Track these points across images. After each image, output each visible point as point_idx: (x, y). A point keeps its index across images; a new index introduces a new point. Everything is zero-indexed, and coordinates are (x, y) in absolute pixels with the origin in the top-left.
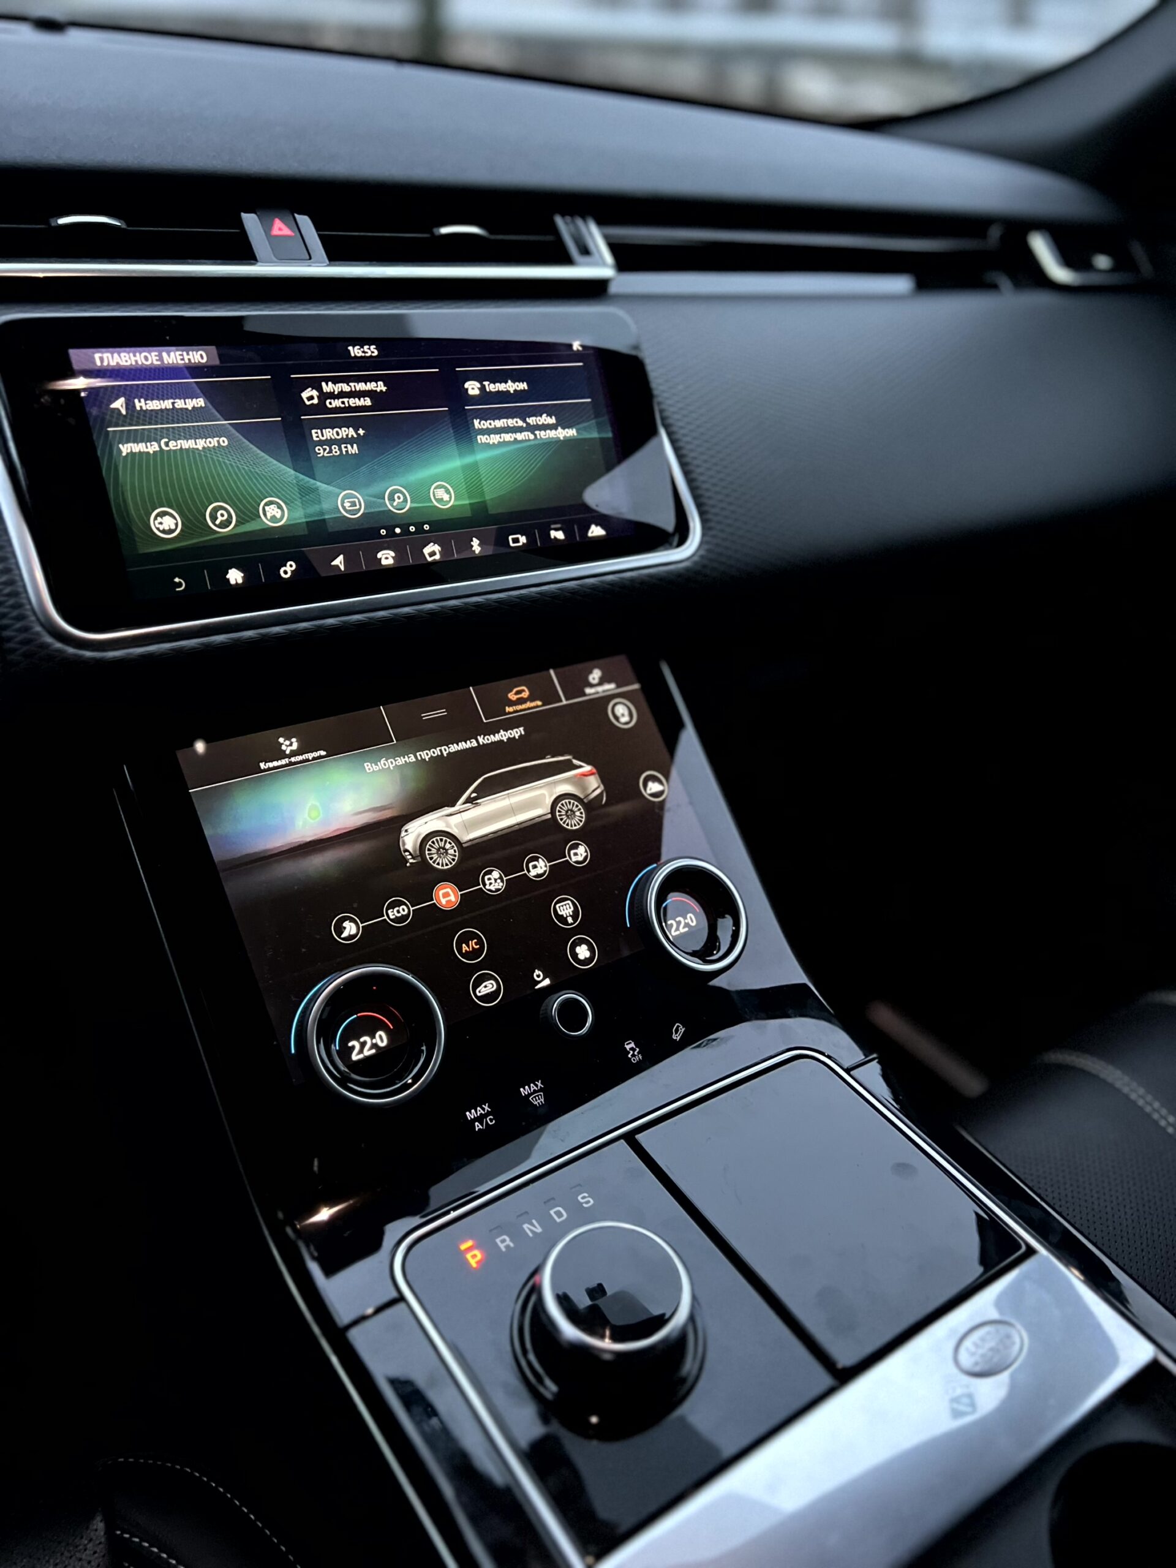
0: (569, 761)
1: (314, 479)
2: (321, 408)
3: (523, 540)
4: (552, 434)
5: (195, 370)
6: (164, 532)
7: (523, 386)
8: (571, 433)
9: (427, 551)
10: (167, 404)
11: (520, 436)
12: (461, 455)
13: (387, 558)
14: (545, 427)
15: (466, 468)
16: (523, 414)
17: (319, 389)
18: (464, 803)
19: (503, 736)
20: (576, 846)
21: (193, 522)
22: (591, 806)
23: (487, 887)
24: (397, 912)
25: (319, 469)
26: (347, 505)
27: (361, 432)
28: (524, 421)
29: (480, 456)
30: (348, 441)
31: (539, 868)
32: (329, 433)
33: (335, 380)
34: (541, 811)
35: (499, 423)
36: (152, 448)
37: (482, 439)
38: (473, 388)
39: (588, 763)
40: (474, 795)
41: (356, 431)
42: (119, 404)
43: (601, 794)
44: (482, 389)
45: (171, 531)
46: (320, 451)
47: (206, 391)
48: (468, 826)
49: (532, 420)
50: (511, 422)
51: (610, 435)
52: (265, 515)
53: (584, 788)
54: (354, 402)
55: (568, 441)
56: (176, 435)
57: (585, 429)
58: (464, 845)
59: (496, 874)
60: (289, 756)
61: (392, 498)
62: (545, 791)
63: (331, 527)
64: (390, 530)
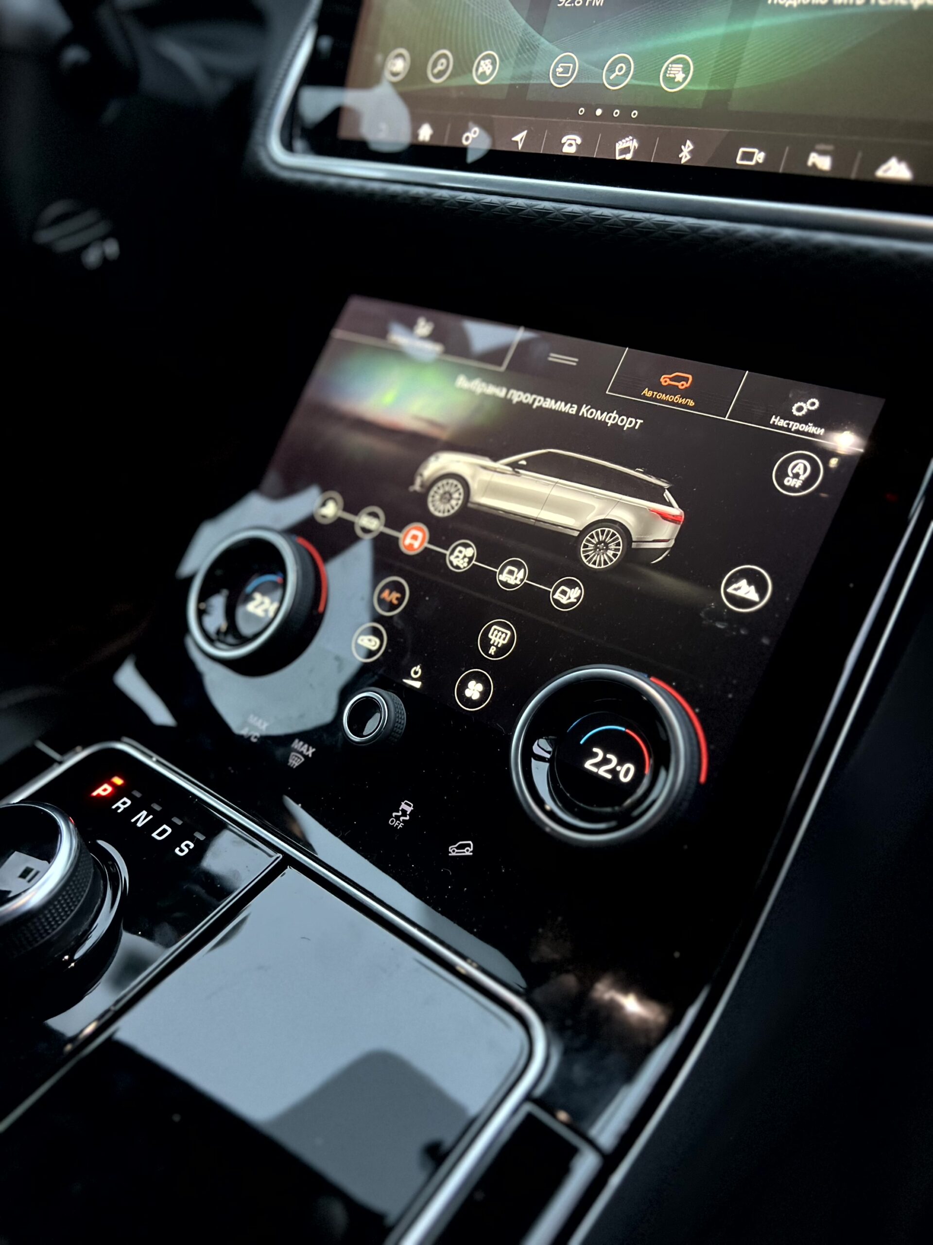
0: (662, 489)
3: (760, 157)
6: (392, 74)
9: (620, 146)
13: (570, 145)
15: (729, 38)
18: (508, 465)
19: (612, 418)
20: (572, 585)
21: (417, 68)
22: (634, 555)
23: (452, 558)
24: (368, 523)
25: (549, 24)
26: (559, 70)
29: (759, 23)
31: (514, 577)
34: (573, 523)
39: (680, 507)
40: (524, 463)
43: (665, 550)
45: (398, 74)
48: (489, 489)
52: (477, 70)
53: (646, 531)
58: (470, 505)
59: (471, 551)
61: (611, 70)
62: (597, 505)
63: (531, 96)
64: (591, 110)
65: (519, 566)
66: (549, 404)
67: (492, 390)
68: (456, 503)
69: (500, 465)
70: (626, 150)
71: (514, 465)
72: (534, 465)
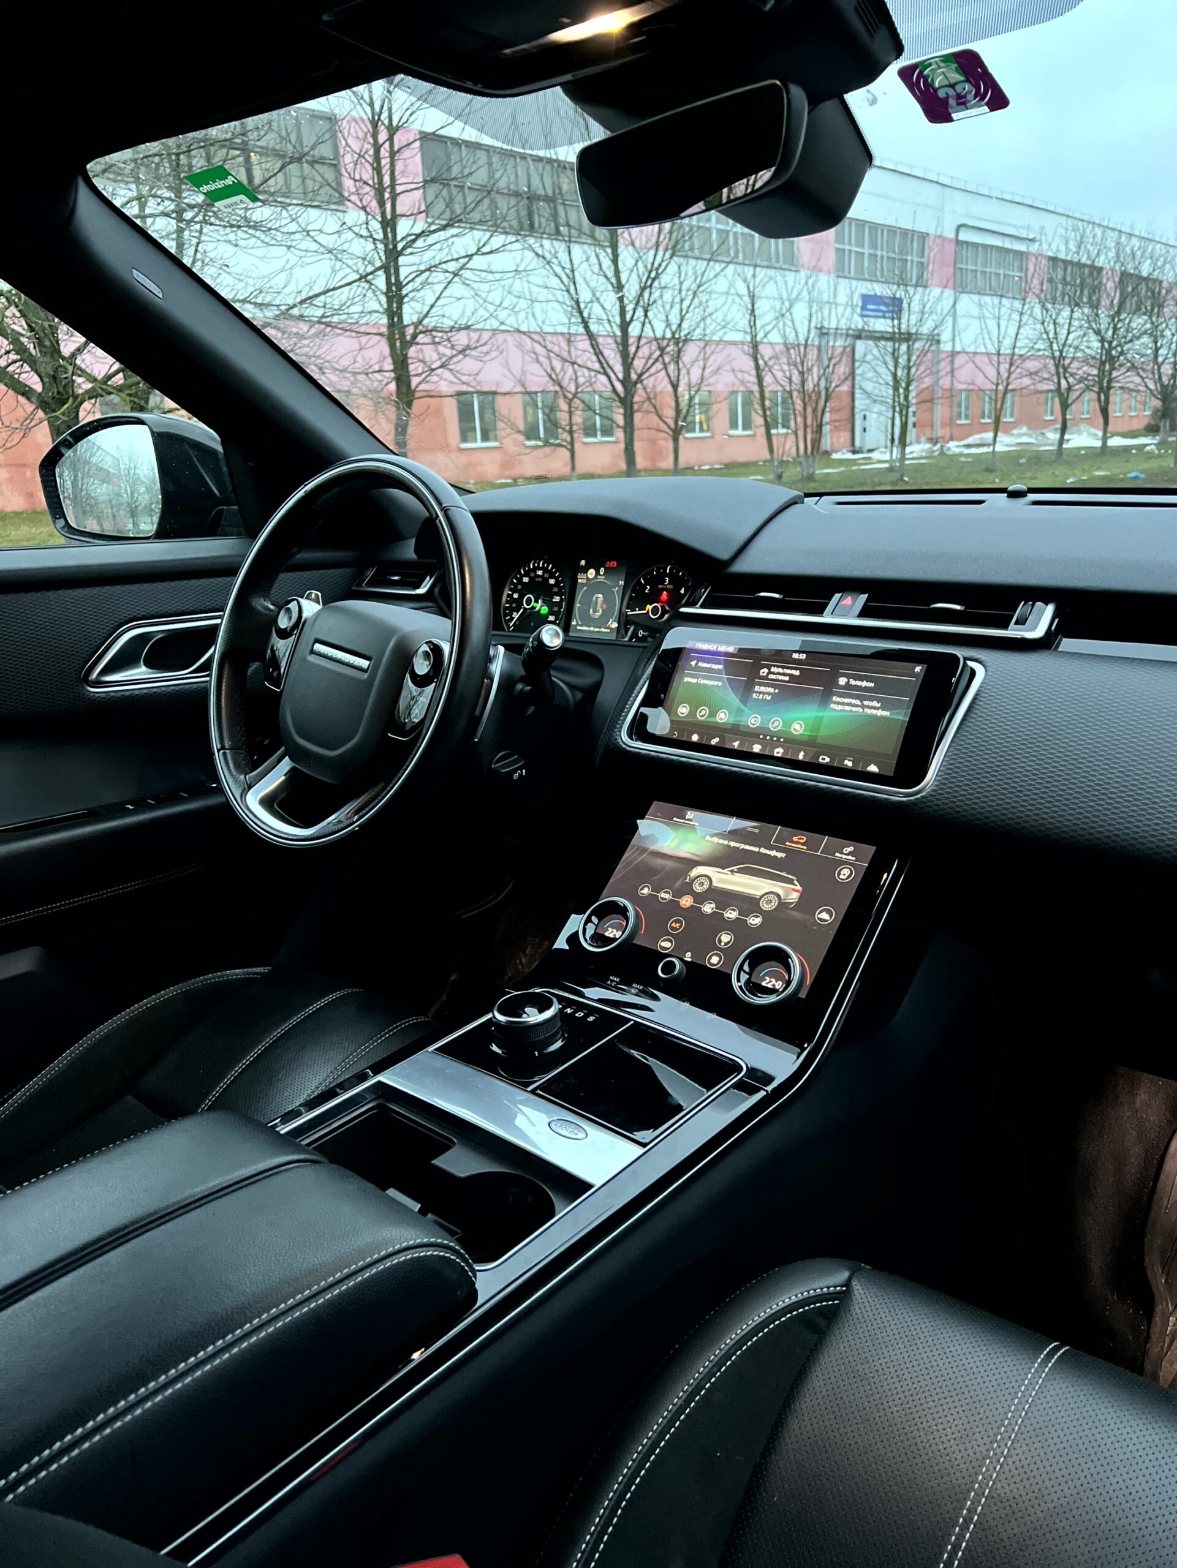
0: (793, 881)
1: (745, 707)
2: (766, 678)
3: (827, 760)
4: (874, 712)
5: (725, 654)
6: (681, 713)
7: (872, 685)
8: (886, 713)
9: (776, 750)
10: (708, 666)
11: (854, 709)
12: (817, 711)
13: (757, 748)
14: (871, 708)
15: (816, 718)
16: (862, 698)
17: (769, 669)
18: (729, 871)
19: (773, 853)
20: (757, 917)
21: (692, 713)
22: (782, 905)
23: (704, 908)
24: (665, 896)
25: (749, 704)
26: (752, 721)
27: (777, 691)
28: (862, 702)
29: (826, 714)
30: (769, 694)
31: (731, 914)
32: (763, 689)
33: (778, 667)
34: (758, 893)
35: (846, 700)
36: (694, 681)
37: (833, 706)
38: (842, 681)
39: (801, 886)
40: (735, 870)
41: (774, 690)
42: (693, 663)
43: (793, 903)
44: (847, 683)
45: (684, 714)
46: (754, 695)
47: (726, 664)
48: (720, 880)
49: (866, 703)
50: (853, 701)
51: (908, 719)
52: (719, 716)
53: (786, 895)
54: (781, 678)
55: (882, 718)
56: (705, 677)
57: (896, 713)
58: (712, 887)
59: (713, 905)
60: (686, 820)
61: (773, 723)
62: (767, 886)
63: (741, 728)
64: (765, 736)
65: (734, 910)
66: (747, 847)
67: (721, 841)
68: (706, 887)
69: (725, 871)
70: (778, 753)
71: (732, 871)
72: (740, 871)
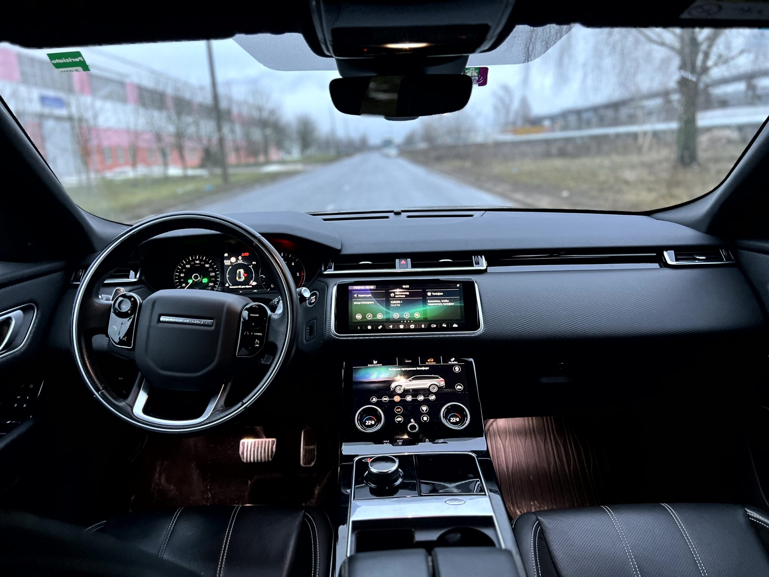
0: (438, 377)
1: (389, 310)
2: (394, 297)
3: (435, 326)
4: (447, 304)
5: (370, 290)
6: (358, 318)
7: (442, 294)
8: (452, 304)
9: (411, 326)
10: (364, 296)
11: (439, 304)
12: (423, 307)
13: (402, 327)
14: (445, 303)
15: (423, 310)
16: (441, 300)
17: (394, 293)
18: (409, 381)
19: (423, 368)
20: (432, 396)
21: (364, 317)
22: (440, 388)
23: (407, 399)
24: (385, 399)
25: (391, 308)
26: (395, 316)
27: (402, 302)
28: (441, 301)
29: (427, 308)
30: (398, 304)
31: (421, 398)
32: (395, 302)
34: (427, 386)
35: (435, 301)
36: (359, 303)
37: (429, 304)
38: (429, 294)
39: (443, 378)
40: (411, 380)
41: (400, 301)
42: (356, 296)
43: (444, 386)
44: (432, 294)
45: (359, 318)
46: (392, 305)
47: (372, 293)
48: (408, 385)
49: (442, 301)
50: (437, 301)
51: (463, 305)
52: (378, 316)
53: (439, 384)
54: (401, 296)
55: (451, 306)
56: (365, 301)
57: (456, 303)
58: (405, 389)
59: (410, 397)
60: (374, 364)
61: (405, 315)
62: (429, 382)
63: (391, 320)
64: (404, 322)
65: (421, 396)
66: (410, 369)
67: (397, 369)
68: (402, 390)
70: (412, 327)
72: (413, 379)
